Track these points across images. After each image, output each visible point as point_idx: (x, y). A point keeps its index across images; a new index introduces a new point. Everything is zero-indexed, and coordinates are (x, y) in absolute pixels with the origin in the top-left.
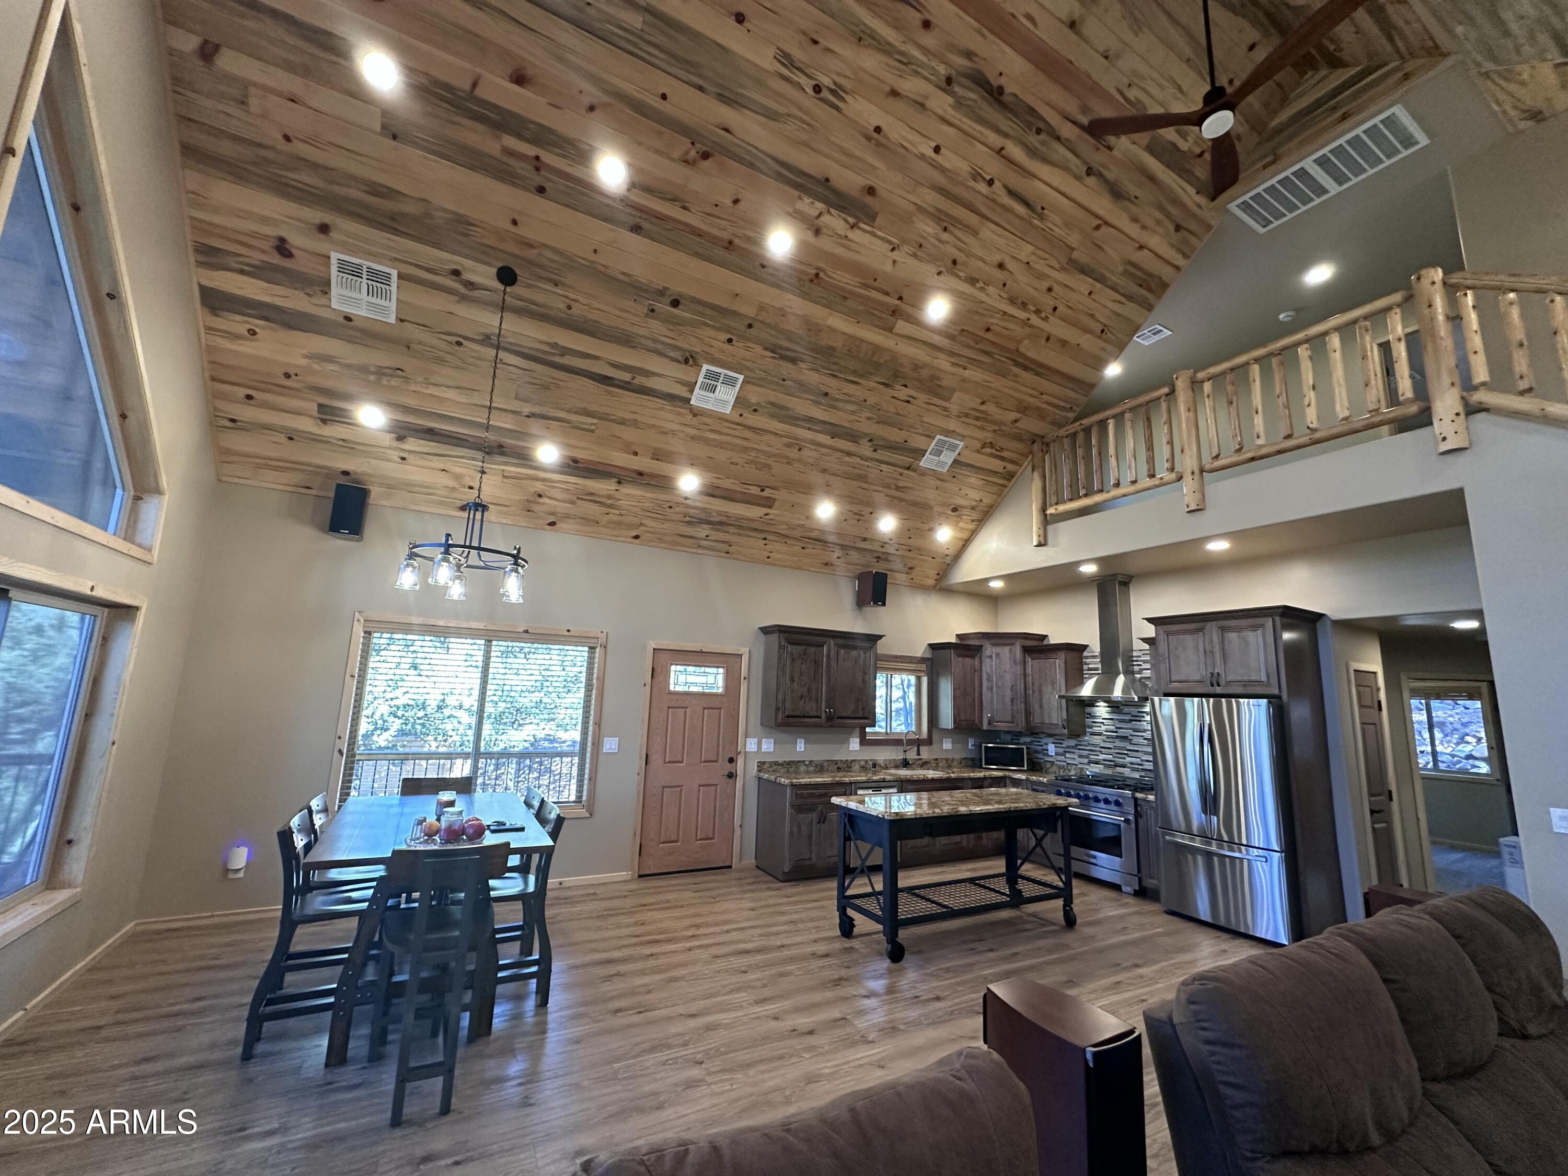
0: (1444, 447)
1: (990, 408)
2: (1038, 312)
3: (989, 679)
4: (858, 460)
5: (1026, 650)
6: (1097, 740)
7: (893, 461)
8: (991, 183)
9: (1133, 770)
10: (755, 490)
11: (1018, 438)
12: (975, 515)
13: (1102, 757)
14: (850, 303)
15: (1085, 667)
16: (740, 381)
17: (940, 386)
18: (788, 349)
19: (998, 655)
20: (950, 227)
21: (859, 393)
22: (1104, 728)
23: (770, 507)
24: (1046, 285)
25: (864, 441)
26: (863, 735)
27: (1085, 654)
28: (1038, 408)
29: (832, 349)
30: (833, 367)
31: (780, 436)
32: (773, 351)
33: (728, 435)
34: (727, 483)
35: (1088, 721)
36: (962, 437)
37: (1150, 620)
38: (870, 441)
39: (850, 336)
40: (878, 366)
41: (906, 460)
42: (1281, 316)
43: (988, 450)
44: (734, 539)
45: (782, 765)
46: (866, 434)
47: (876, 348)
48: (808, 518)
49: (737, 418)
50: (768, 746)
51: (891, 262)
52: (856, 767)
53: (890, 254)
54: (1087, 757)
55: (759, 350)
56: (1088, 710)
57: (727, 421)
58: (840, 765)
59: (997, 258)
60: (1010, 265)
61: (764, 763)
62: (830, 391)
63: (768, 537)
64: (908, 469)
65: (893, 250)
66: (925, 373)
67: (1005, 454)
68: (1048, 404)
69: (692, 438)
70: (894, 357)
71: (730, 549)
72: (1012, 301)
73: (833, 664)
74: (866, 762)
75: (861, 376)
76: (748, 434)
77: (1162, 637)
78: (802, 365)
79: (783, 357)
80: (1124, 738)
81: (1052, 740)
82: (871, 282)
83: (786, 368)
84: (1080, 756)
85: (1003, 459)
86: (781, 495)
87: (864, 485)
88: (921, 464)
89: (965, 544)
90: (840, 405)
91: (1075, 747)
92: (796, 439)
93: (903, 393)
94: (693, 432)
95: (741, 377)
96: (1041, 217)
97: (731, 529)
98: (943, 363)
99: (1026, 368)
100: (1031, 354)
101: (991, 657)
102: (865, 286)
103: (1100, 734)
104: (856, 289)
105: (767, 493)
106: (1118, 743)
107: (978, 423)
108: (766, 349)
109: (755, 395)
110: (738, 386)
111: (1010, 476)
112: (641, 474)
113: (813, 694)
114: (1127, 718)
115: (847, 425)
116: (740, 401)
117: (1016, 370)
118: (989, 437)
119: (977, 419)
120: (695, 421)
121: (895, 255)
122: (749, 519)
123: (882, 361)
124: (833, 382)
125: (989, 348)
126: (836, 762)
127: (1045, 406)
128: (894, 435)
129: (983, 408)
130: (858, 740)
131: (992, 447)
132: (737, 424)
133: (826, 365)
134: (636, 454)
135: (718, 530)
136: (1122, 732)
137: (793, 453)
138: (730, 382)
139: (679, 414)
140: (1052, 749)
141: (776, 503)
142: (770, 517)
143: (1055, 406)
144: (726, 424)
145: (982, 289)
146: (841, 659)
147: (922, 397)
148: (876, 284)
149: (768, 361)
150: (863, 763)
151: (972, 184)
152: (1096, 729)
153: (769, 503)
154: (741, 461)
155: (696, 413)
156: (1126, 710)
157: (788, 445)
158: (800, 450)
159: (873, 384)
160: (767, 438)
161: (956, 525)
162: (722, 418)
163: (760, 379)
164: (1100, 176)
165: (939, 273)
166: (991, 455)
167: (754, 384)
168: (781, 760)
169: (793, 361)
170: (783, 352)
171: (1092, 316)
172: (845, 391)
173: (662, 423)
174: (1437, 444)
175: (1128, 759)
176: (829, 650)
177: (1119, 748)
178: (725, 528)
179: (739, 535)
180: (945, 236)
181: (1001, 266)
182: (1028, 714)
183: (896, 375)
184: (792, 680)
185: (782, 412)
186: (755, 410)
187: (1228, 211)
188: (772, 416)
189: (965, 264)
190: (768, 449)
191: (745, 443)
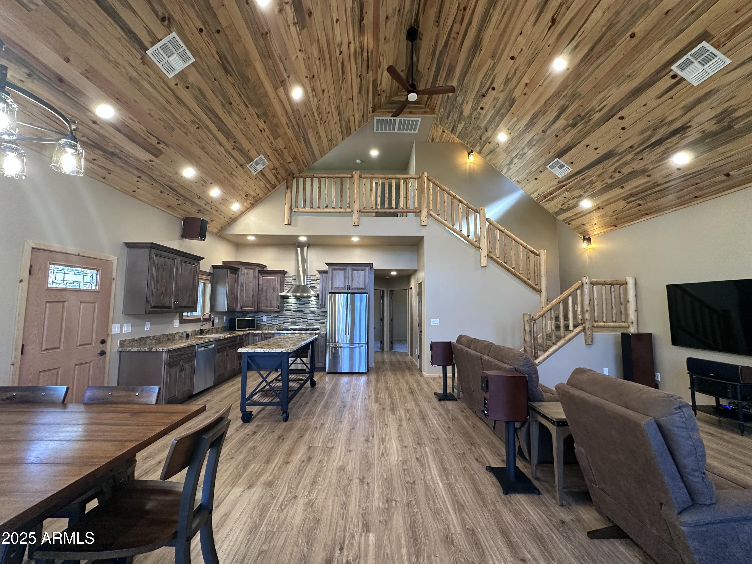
0: (423, 224)
1: (285, 151)
2: (321, 119)
3: (242, 286)
4: (223, 150)
5: (260, 272)
6: (288, 313)
7: (238, 159)
8: (341, 53)
9: (304, 324)
10: (154, 141)
11: (286, 170)
12: (252, 201)
13: (290, 320)
14: (270, 61)
15: (285, 281)
16: (191, 62)
17: (276, 130)
18: (229, 63)
19: (247, 274)
20: (321, 60)
21: (245, 113)
22: (292, 307)
23: (157, 157)
24: (329, 110)
25: (232, 141)
26: (181, 316)
27: (286, 276)
28: (299, 161)
29: (249, 80)
30: (243, 91)
31: (192, 113)
32: (220, 58)
33: (159, 92)
34: (137, 127)
35: (285, 305)
36: (270, 160)
37: (326, 264)
38: (235, 142)
39: (260, 79)
40: (261, 104)
41: (242, 160)
42: (357, 161)
43: (274, 171)
44: (117, 170)
45: (136, 341)
46: (235, 138)
47: (266, 94)
48: (176, 173)
49: (173, 86)
50: (127, 328)
51: (296, 56)
52: (177, 337)
53: (298, 51)
54: (283, 320)
55: (214, 51)
56: (285, 300)
57: (165, 82)
58: (170, 337)
59: (324, 87)
60: (326, 93)
61: (125, 341)
62: (233, 102)
63: (143, 177)
64: (241, 166)
65: (300, 50)
66: (275, 121)
67: (279, 176)
68: (302, 161)
69: (131, 79)
70: (270, 104)
71: (108, 176)
72: (318, 109)
73: (179, 273)
74: (182, 334)
75: (251, 104)
76: (173, 100)
77: (331, 270)
78: (229, 78)
79: (223, 65)
80: (301, 311)
81: (266, 314)
82: (283, 58)
83: (220, 73)
84: (279, 320)
85: (276, 177)
86: (169, 152)
87: (217, 166)
88: (248, 166)
89: (242, 214)
90: (233, 114)
91: (278, 317)
92: (200, 120)
93: (262, 125)
94: (135, 74)
95: (193, 60)
96: (342, 82)
97: (118, 162)
98: (284, 120)
99: (305, 141)
100: (310, 136)
101: (244, 274)
102: (280, 58)
103: (290, 310)
104: (276, 56)
105: (160, 146)
106: (298, 313)
107: (278, 157)
108: (218, 53)
109: (193, 78)
110: (187, 64)
111: (274, 187)
112: (61, 80)
113: (168, 292)
114: (303, 303)
115: (230, 127)
116: (182, 75)
117: (302, 140)
118: (278, 165)
119: (279, 154)
120: (141, 68)
121: (299, 54)
122: (137, 159)
123: (264, 103)
124: (238, 99)
125: (301, 125)
126: (167, 335)
127: (301, 161)
128: (246, 145)
129: (284, 150)
130: (178, 321)
131: (276, 171)
132: (171, 89)
133: (240, 86)
134: (67, 60)
135: (107, 159)
136: (300, 309)
137: (192, 128)
138: (184, 58)
139: (133, 55)
140: (265, 318)
141: (162, 156)
142: (153, 163)
143: (303, 163)
144: (163, 84)
145: (313, 96)
146: (183, 271)
147: (268, 132)
148: (284, 61)
149: (214, 61)
150: (180, 334)
151: (336, 48)
152: (288, 308)
153: (157, 153)
154: (156, 117)
155: (145, 61)
156: (303, 299)
157: (193, 122)
158: (197, 128)
159: (253, 112)
160: (183, 110)
161: (242, 203)
162: (162, 78)
163: (203, 69)
164: (361, 81)
165: (307, 77)
166: (274, 174)
167: (197, 70)
168: (136, 337)
169: (227, 71)
170: (225, 62)
171: (331, 132)
172: (240, 107)
173: (111, 51)
174: (421, 223)
175: (302, 320)
176: (177, 264)
177: (298, 315)
178: (115, 159)
179: (122, 167)
180: (318, 62)
181: (323, 91)
182: (259, 302)
183: (265, 114)
184: (157, 282)
185: (202, 98)
186: (187, 88)
187: (374, 119)
188: (196, 98)
189: (315, 81)
190: (179, 117)
191: (167, 105)
